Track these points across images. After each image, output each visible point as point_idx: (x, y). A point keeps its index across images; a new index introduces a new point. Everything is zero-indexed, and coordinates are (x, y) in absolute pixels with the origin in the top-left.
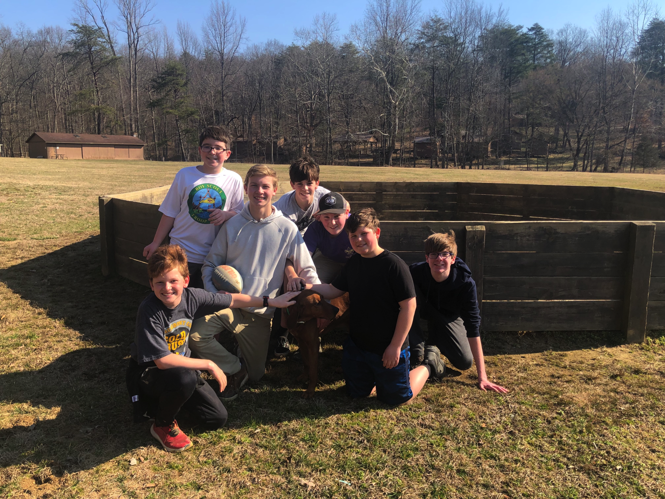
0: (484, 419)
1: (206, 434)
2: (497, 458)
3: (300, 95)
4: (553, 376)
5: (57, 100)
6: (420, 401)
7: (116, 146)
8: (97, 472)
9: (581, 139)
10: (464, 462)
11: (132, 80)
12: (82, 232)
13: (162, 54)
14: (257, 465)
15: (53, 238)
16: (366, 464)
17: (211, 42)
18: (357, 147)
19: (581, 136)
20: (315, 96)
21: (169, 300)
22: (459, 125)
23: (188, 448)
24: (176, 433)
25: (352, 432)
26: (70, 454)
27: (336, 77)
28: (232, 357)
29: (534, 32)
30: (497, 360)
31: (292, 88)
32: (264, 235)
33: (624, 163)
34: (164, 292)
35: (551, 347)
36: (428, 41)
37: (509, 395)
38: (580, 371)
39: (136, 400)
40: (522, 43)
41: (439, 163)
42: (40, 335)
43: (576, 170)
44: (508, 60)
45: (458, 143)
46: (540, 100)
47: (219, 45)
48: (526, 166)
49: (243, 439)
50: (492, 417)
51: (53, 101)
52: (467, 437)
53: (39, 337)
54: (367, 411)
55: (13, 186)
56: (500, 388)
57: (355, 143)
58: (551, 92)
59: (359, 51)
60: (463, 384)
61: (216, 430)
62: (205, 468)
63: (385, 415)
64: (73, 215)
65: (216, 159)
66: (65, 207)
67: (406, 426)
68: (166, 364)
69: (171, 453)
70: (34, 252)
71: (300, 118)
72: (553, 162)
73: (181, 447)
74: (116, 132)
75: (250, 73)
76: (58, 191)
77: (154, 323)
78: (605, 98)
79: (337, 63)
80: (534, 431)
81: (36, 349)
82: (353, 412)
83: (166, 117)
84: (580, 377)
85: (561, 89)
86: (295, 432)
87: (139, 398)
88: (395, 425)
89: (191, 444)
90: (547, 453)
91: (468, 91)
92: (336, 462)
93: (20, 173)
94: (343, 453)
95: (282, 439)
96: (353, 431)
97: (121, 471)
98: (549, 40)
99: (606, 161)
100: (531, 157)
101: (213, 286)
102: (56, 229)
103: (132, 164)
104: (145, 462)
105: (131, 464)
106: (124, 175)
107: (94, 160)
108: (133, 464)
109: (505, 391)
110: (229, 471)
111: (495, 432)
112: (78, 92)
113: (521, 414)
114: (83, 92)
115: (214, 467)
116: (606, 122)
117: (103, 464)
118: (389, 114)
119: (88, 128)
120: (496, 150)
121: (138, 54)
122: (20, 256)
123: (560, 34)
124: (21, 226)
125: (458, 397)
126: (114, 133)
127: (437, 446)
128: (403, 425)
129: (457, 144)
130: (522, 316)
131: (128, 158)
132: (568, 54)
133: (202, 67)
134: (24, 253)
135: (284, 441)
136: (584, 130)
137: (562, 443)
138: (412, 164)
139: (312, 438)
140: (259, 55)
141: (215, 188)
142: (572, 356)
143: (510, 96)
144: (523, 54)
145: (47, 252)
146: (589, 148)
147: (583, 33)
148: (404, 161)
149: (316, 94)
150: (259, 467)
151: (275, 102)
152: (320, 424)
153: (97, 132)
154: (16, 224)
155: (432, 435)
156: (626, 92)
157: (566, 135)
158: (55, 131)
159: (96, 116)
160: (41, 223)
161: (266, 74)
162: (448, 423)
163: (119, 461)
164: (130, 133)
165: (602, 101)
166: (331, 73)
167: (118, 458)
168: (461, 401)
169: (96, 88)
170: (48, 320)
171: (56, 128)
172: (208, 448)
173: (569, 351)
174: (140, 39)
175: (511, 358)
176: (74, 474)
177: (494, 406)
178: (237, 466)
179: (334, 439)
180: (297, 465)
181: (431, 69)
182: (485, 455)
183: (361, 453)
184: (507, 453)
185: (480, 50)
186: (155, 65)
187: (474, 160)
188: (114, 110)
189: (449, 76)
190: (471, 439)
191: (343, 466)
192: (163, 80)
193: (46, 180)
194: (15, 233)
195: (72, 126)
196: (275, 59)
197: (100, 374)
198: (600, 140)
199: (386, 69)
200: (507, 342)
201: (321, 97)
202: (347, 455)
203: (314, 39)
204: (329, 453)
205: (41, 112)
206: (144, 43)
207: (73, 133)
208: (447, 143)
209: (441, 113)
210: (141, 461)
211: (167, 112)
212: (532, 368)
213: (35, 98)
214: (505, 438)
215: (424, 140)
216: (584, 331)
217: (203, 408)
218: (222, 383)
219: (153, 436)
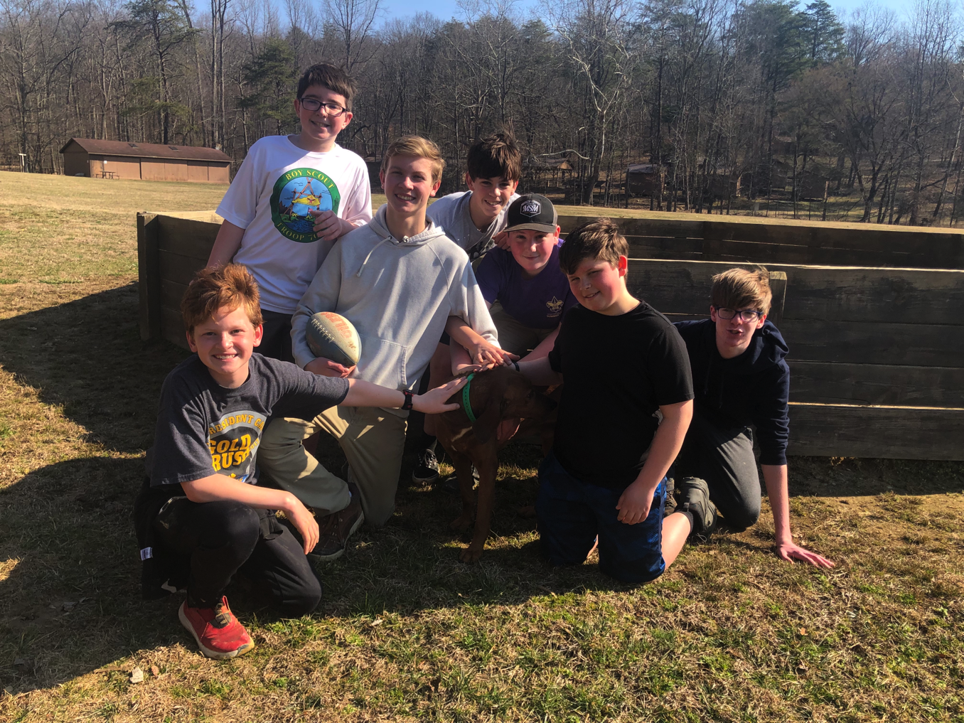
0: (800, 618)
1: (281, 625)
2: (838, 701)
3: (461, 95)
4: (905, 539)
5: (107, 92)
6: (675, 577)
7: (189, 162)
8: (66, 694)
9: (877, 174)
10: (775, 707)
11: (215, 66)
12: (121, 275)
13: (260, 29)
14: (373, 692)
15: (74, 283)
16: (584, 701)
17: (333, 13)
18: (542, 176)
19: (879, 170)
20: (483, 98)
21: (224, 367)
22: (695, 148)
23: (243, 651)
24: (224, 622)
25: (554, 633)
26: (22, 652)
27: (515, 70)
28: (337, 482)
29: (815, 10)
30: (800, 506)
31: (449, 86)
32: (408, 266)
33: (941, 213)
34: (219, 353)
35: (889, 487)
36: (655, 20)
37: (838, 573)
38: (953, 531)
39: (149, 557)
40: (797, 27)
41: (662, 204)
42: (19, 429)
43: (867, 221)
44: (774, 53)
45: (692, 176)
46: (819, 114)
47: (344, 17)
48: (793, 213)
49: (349, 638)
50: (813, 615)
51: (100, 95)
52: (774, 654)
53: (14, 433)
54: (580, 593)
55: (30, 209)
56: (819, 557)
57: (540, 169)
58: (838, 102)
59: (551, 32)
60: (749, 547)
61: (299, 617)
62: (273, 695)
63: (613, 601)
64: (112, 252)
65: (327, 126)
66: (101, 240)
67: (654, 625)
68: (203, 493)
69: (213, 659)
70: (40, 300)
71: (460, 130)
72: (833, 209)
73: (232, 650)
74: (191, 143)
75: (387, 60)
76: (96, 219)
77: (189, 412)
78: (919, 112)
79: (517, 50)
80: (900, 648)
81: (5, 453)
82: (553, 594)
83: (263, 123)
84: (955, 543)
85: (852, 98)
86: (447, 627)
87: (153, 552)
88: (633, 623)
89: (251, 644)
90: (932, 693)
91: (711, 97)
92: (526, 693)
93: (45, 194)
94: (538, 675)
95: (423, 641)
96: (557, 631)
97: (111, 694)
98: (838, 24)
99: (915, 209)
100: (800, 200)
101: (307, 348)
102: (82, 269)
103: (211, 189)
104: (160, 676)
105: (132, 680)
106: (197, 203)
107: (158, 182)
108: (136, 681)
109: (829, 564)
110: (318, 705)
111: (825, 646)
112: (137, 79)
113: (868, 611)
114: (143, 80)
115: (291, 695)
116: (919, 150)
117: (80, 678)
118: (592, 127)
119: (150, 134)
120: (749, 186)
121: (226, 28)
122: (18, 307)
123: (856, 15)
124: (30, 263)
125: (743, 571)
126: (188, 142)
127: (717, 669)
128: (648, 623)
129: (690, 176)
131: (206, 181)
132: (864, 47)
133: (318, 50)
134: (24, 301)
135: (425, 645)
136: (883, 162)
137: (957, 673)
138: (623, 205)
139: (479, 644)
140: (403, 36)
141: (321, 177)
142: (931, 504)
143: (773, 108)
144: (798, 44)
145: (61, 301)
146: (889, 188)
147: (889, 16)
148: (611, 199)
149: (485, 95)
150: (377, 698)
151: (423, 106)
152: (493, 615)
153: (163, 141)
154: (22, 261)
155: (706, 645)
156: (949, 106)
157: (855, 167)
158: (103, 138)
159: (162, 117)
160: (61, 260)
161: (412, 64)
162: (732, 623)
163: (111, 671)
164: (211, 144)
165: (914, 117)
166: (508, 64)
167: (111, 665)
168: (751, 580)
169: (164, 75)
170: (40, 405)
171: (105, 133)
172: (281, 652)
173: (924, 494)
174: (228, 5)
175: (824, 503)
176: (22, 695)
177: (812, 591)
178: (335, 693)
179: (519, 645)
180: (451, 695)
181: (657, 63)
182: (816, 695)
183: (573, 677)
184: (858, 691)
185: (732, 37)
186: (250, 44)
187: (715, 201)
188: (189, 108)
189: (685, 74)
190: (782, 659)
191: (539, 704)
192: (261, 67)
193: (81, 204)
194: (17, 273)
195: (127, 132)
196: (426, 40)
197: (106, 501)
198: (907, 176)
199: (591, 60)
200: (812, 475)
201: (491, 100)
202: (546, 679)
203: (485, 12)
204: (511, 674)
205: (84, 109)
206: (234, 12)
207: (128, 141)
208: (677, 174)
209: (669, 127)
210: (153, 675)
211: (264, 114)
212: (864, 523)
213: (75, 88)
214: (847, 659)
215: (642, 169)
216: (948, 461)
217: (276, 575)
218: (308, 537)
219: (181, 624)
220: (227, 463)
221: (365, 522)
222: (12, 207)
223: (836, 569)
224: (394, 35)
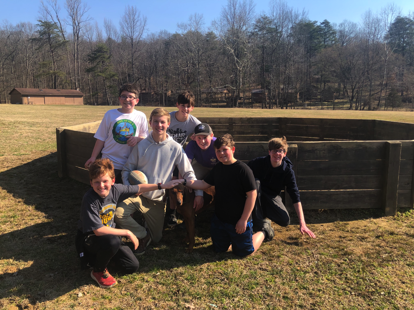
0: (299, 264)
1: (126, 277)
2: (307, 288)
3: (181, 64)
4: (340, 237)
5: (29, 68)
6: (259, 254)
7: (66, 96)
8: (57, 302)
9: (354, 90)
10: (287, 291)
11: (76, 55)
12: (46, 150)
13: (94, 38)
14: (158, 295)
15: (27, 154)
16: (226, 293)
17: (125, 32)
18: (216, 96)
19: (354, 88)
20: (190, 65)
21: (102, 193)
22: (279, 82)
23: (114, 285)
24: (107, 276)
25: (217, 274)
26: (40, 290)
27: (203, 53)
28: (142, 228)
29: (324, 25)
31: (176, 60)
32: (161, 152)
33: (381, 105)
34: (100, 188)
35: (339, 219)
36: (260, 30)
37: (314, 249)
38: (357, 233)
39: (83, 256)
40: (317, 32)
41: (267, 106)
42: (20, 215)
43: (351, 109)
44: (309, 42)
45: (279, 93)
46: (329, 66)
47: (130, 33)
48: (321, 107)
49: (149, 279)
50: (304, 263)
51: (26, 69)
52: (289, 276)
53: (19, 217)
54: (226, 261)
57: (215, 93)
58: (335, 61)
59: (217, 37)
61: (132, 274)
62: (126, 298)
63: (237, 263)
64: (40, 140)
65: (129, 104)
66: (34, 135)
67: (251, 269)
68: (101, 233)
69: (104, 288)
70: (15, 163)
71: (181, 78)
72: (337, 105)
73: (110, 285)
75: (149, 50)
76: (30, 125)
77: (93, 207)
78: (368, 65)
79: (203, 44)
80: (330, 271)
81: (17, 225)
82: (217, 261)
83: (97, 78)
84: (357, 237)
85: (341, 59)
86: (181, 274)
87: (84, 254)
88: (244, 269)
89: (117, 283)
90: (338, 285)
91: (285, 61)
92: (208, 293)
93: (5, 114)
94: (212, 287)
95: (174, 279)
96: (218, 273)
97: (72, 301)
98: (334, 30)
99: (370, 104)
100: (324, 101)
102: (29, 148)
103: (76, 108)
104: (88, 295)
105: (78, 296)
106: (71, 115)
107: (52, 105)
108: (80, 296)
110: (141, 300)
111: (306, 272)
112: (42, 62)
113: (322, 261)
114: (45, 62)
115: (131, 297)
116: (369, 80)
117: (61, 297)
118: (236, 75)
119: (48, 85)
120: (302, 97)
121: (80, 39)
122: (6, 166)
123: (341, 26)
124: (7, 147)
125: (282, 251)
126: (65, 88)
127: (270, 282)
128: (249, 269)
130: (321, 200)
131: (73, 104)
132: (345, 38)
133: (119, 47)
134: (8, 164)
136: (356, 85)
137: (347, 279)
138: (250, 106)
139: (192, 278)
140: (155, 40)
141: (129, 121)
142: (352, 224)
143: (310, 64)
144: (318, 39)
145: (23, 163)
146: (359, 95)
147: (354, 25)
148: (246, 104)
149: (191, 63)
150: (159, 297)
151: (165, 69)
152: (197, 269)
153: (54, 87)
154: (4, 146)
155: (267, 275)
156: (381, 61)
157: (345, 87)
158: (27, 87)
159: (53, 78)
160: (19, 145)
161: (159, 51)
162: (276, 267)
163: (71, 294)
164: (74, 88)
165: (366, 67)
166: (200, 50)
167: (70, 292)
168: (284, 253)
169: (53, 60)
170: (25, 206)
171: (28, 85)
172: (127, 285)
173: (350, 221)
174: (80, 30)
175: (315, 226)
176: (43, 303)
177: (305, 256)
178: (146, 296)
179: (206, 278)
180: (183, 295)
181: (262, 48)
182: (300, 287)
183: (223, 287)
184: (314, 285)
185: (291, 36)
186: (90, 46)
187: (289, 104)
188: (65, 73)
189: (273, 52)
190: (291, 277)
191: (212, 295)
192: (95, 55)
193: (22, 118)
194: (3, 151)
195: (38, 84)
196: (165, 42)
197: (58, 239)
198: (366, 90)
199: (234, 48)
200: (312, 216)
201: (194, 65)
202: (214, 288)
203: (189, 29)
204: (203, 287)
205: (18, 76)
206: (83, 32)
207: (38, 88)
208: (272, 93)
209: (268, 74)
210: (85, 294)
211: (98, 75)
212: (327, 232)
213: (15, 67)
214: (312, 276)
215: (258, 91)
216: (359, 209)
217: (124, 260)
218: (136, 244)
219: (92, 278)
220: (106, 222)
221: (152, 241)
224: (152, 39)
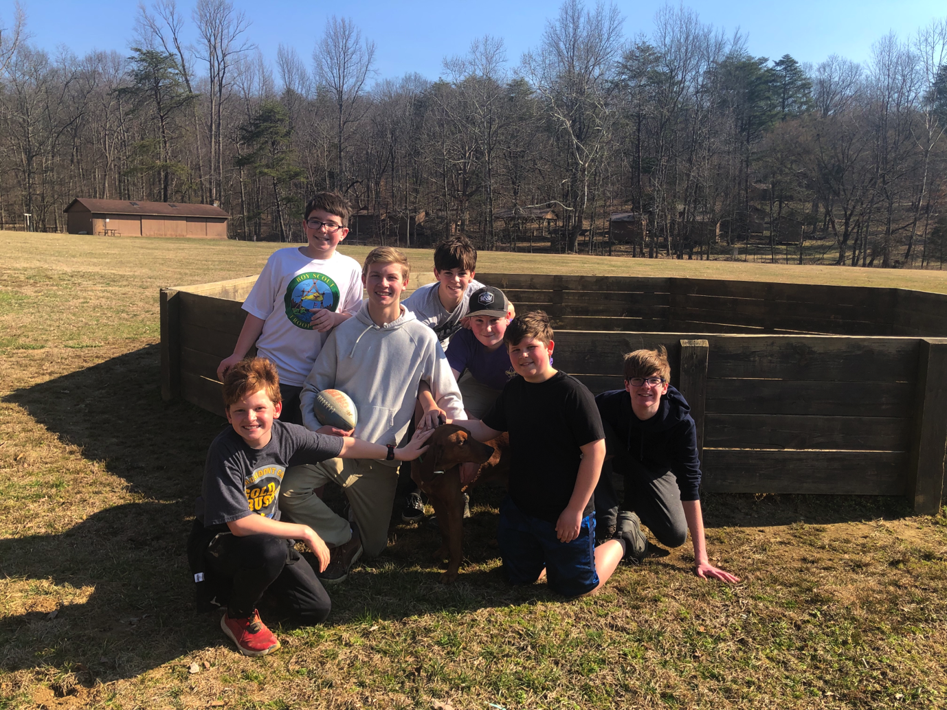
0: (703, 620)
1: (300, 632)
2: (720, 677)
3: (449, 151)
4: (804, 560)
5: (110, 153)
6: (610, 591)
7: (188, 219)
8: (142, 682)
9: (849, 219)
10: (672, 682)
11: (213, 127)
12: (137, 338)
13: (256, 89)
14: (371, 677)
15: (95, 347)
16: (529, 680)
17: (326, 75)
18: (528, 225)
19: (851, 215)
20: (470, 153)
21: (252, 435)
22: (675, 197)
23: (273, 650)
24: (257, 629)
25: (510, 634)
26: (105, 654)
27: (500, 127)
28: (341, 521)
29: (783, 66)
30: (724, 535)
31: (438, 142)
32: (389, 345)
33: (913, 255)
34: (247, 425)
35: (802, 518)
36: (632, 77)
38: (845, 553)
39: (201, 580)
40: (766, 82)
41: (644, 250)
42: (71, 483)
43: (842, 263)
44: (745, 106)
45: (673, 222)
46: (792, 163)
47: (336, 79)
48: (771, 257)
49: (353, 640)
50: (714, 617)
51: (103, 156)
52: (678, 646)
53: (68, 486)
54: (533, 605)
55: (43, 272)
56: (727, 574)
57: (526, 220)
58: (807, 152)
59: (534, 90)
60: (673, 568)
61: (314, 626)
62: (297, 680)
63: (558, 610)
64: (125, 315)
65: (327, 240)
66: (114, 303)
67: (589, 627)
68: (244, 529)
69: (249, 656)
70: (67, 365)
71: (448, 184)
72: (810, 252)
73: (264, 649)
74: (189, 200)
75: (379, 119)
76: (106, 281)
77: (231, 469)
78: (885, 161)
79: (501, 107)
80: (775, 640)
81: (64, 503)
82: (512, 605)
83: (259, 181)
84: (845, 562)
85: (821, 148)
86: (427, 631)
87: (205, 576)
88: (573, 626)
89: (278, 645)
90: (794, 672)
91: (688, 148)
92: (486, 677)
93: (54, 255)
94: (496, 663)
95: (409, 641)
96: (512, 632)
97: (176, 682)
98: (805, 79)
99: (887, 252)
100: (777, 244)
101: (315, 419)
102: (101, 333)
103: (210, 245)
104: (212, 669)
105: (191, 671)
106: (198, 260)
107: (158, 238)
108: (194, 672)
110: (331, 686)
111: (718, 639)
112: (138, 141)
113: (758, 614)
114: (145, 143)
115: (310, 680)
116: (887, 196)
117: (151, 671)
118: (575, 179)
119: (150, 193)
120: (727, 233)
121: (223, 90)
122: (49, 371)
123: (822, 70)
124: (52, 329)
125: (665, 586)
126: (187, 200)
127: (633, 658)
128: (584, 625)
129: (671, 223)
130: (761, 472)
131: (205, 237)
132: (832, 99)
133: (311, 110)
134: (54, 366)
135: (411, 643)
136: (854, 208)
137: (816, 659)
138: (606, 251)
139: (452, 641)
140: (393, 95)
141: (324, 278)
142: (833, 531)
143: (748, 158)
144: (768, 98)
145: (86, 365)
146: (861, 232)
147: (854, 69)
148: (595, 247)
149: (472, 151)
150: (375, 681)
151: (413, 161)
152: (464, 621)
153: (163, 198)
154: (45, 326)
155: (627, 641)
156: (915, 154)
157: (828, 213)
158: (105, 197)
159: (162, 176)
160: (80, 324)
161: (402, 122)
162: (649, 625)
163: (175, 666)
164: (208, 200)
165: (881, 165)
166: (494, 121)
167: (173, 661)
168: (670, 593)
169: (164, 137)
170: (83, 461)
171: (107, 192)
172: (302, 650)
173: (829, 524)
174: (226, 70)
175: (744, 532)
176: (110, 683)
177: (717, 601)
178: (343, 678)
179: (483, 643)
180: (429, 679)
181: (635, 118)
182: (703, 673)
183: (522, 664)
184: (736, 671)
185: (705, 92)
186: (246, 107)
187: (696, 247)
188: (187, 168)
189: (662, 128)
190: (683, 649)
191: (495, 683)
192: (257, 128)
193: (89, 265)
194: (42, 338)
195: (128, 190)
196: (415, 100)
197: (152, 540)
198: (878, 221)
199: (572, 116)
200: (737, 509)
201: (478, 155)
202: (502, 666)
203: (471, 73)
204: (476, 663)
205: (86, 170)
206: (231, 77)
207: (129, 199)
208: (657, 223)
209: (650, 179)
210: (205, 668)
211: (260, 172)
212: (774, 547)
213: (79, 151)
214: (733, 648)
215: (625, 217)
216: (851, 495)
217: (296, 593)
218: (322, 559)
219: (223, 632)
220: (259, 505)
221: (364, 553)
222: (26, 271)
223: (740, 584)
224: (385, 95)
